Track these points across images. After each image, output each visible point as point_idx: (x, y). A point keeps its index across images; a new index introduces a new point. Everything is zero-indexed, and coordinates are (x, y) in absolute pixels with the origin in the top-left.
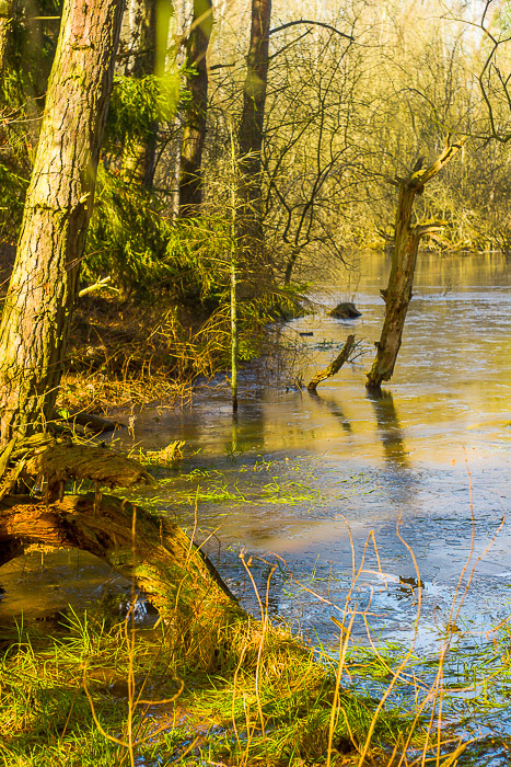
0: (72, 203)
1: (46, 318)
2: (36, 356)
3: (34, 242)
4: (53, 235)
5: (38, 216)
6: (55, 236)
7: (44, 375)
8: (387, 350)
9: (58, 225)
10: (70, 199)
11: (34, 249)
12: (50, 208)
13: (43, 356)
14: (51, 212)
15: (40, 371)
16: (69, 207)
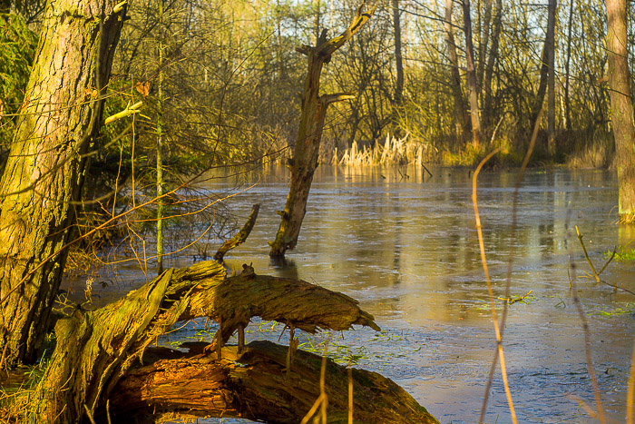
0: (106, 12)
1: (69, 148)
2: (56, 194)
3: (59, 56)
4: (82, 49)
5: (65, 25)
6: (85, 51)
7: (64, 216)
8: (293, 219)
9: (89, 38)
10: (104, 7)
11: (58, 65)
12: (81, 17)
13: (64, 194)
14: (82, 21)
15: (60, 212)
16: (103, 16)
